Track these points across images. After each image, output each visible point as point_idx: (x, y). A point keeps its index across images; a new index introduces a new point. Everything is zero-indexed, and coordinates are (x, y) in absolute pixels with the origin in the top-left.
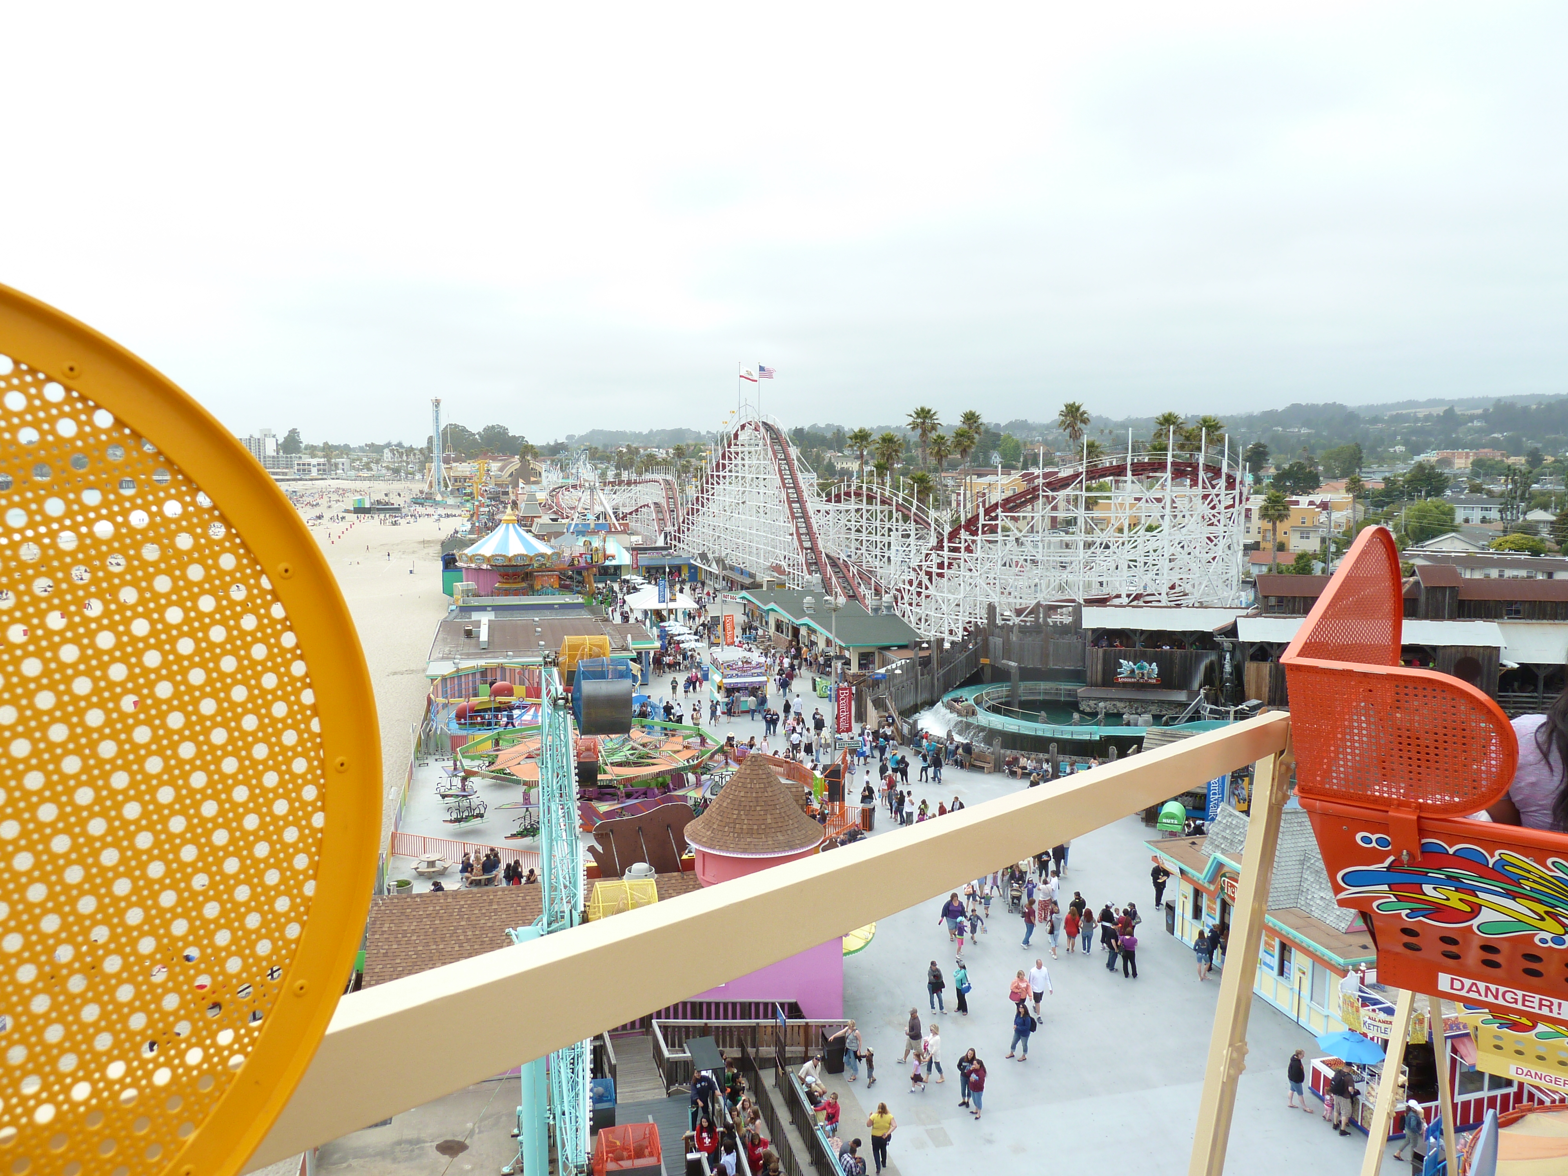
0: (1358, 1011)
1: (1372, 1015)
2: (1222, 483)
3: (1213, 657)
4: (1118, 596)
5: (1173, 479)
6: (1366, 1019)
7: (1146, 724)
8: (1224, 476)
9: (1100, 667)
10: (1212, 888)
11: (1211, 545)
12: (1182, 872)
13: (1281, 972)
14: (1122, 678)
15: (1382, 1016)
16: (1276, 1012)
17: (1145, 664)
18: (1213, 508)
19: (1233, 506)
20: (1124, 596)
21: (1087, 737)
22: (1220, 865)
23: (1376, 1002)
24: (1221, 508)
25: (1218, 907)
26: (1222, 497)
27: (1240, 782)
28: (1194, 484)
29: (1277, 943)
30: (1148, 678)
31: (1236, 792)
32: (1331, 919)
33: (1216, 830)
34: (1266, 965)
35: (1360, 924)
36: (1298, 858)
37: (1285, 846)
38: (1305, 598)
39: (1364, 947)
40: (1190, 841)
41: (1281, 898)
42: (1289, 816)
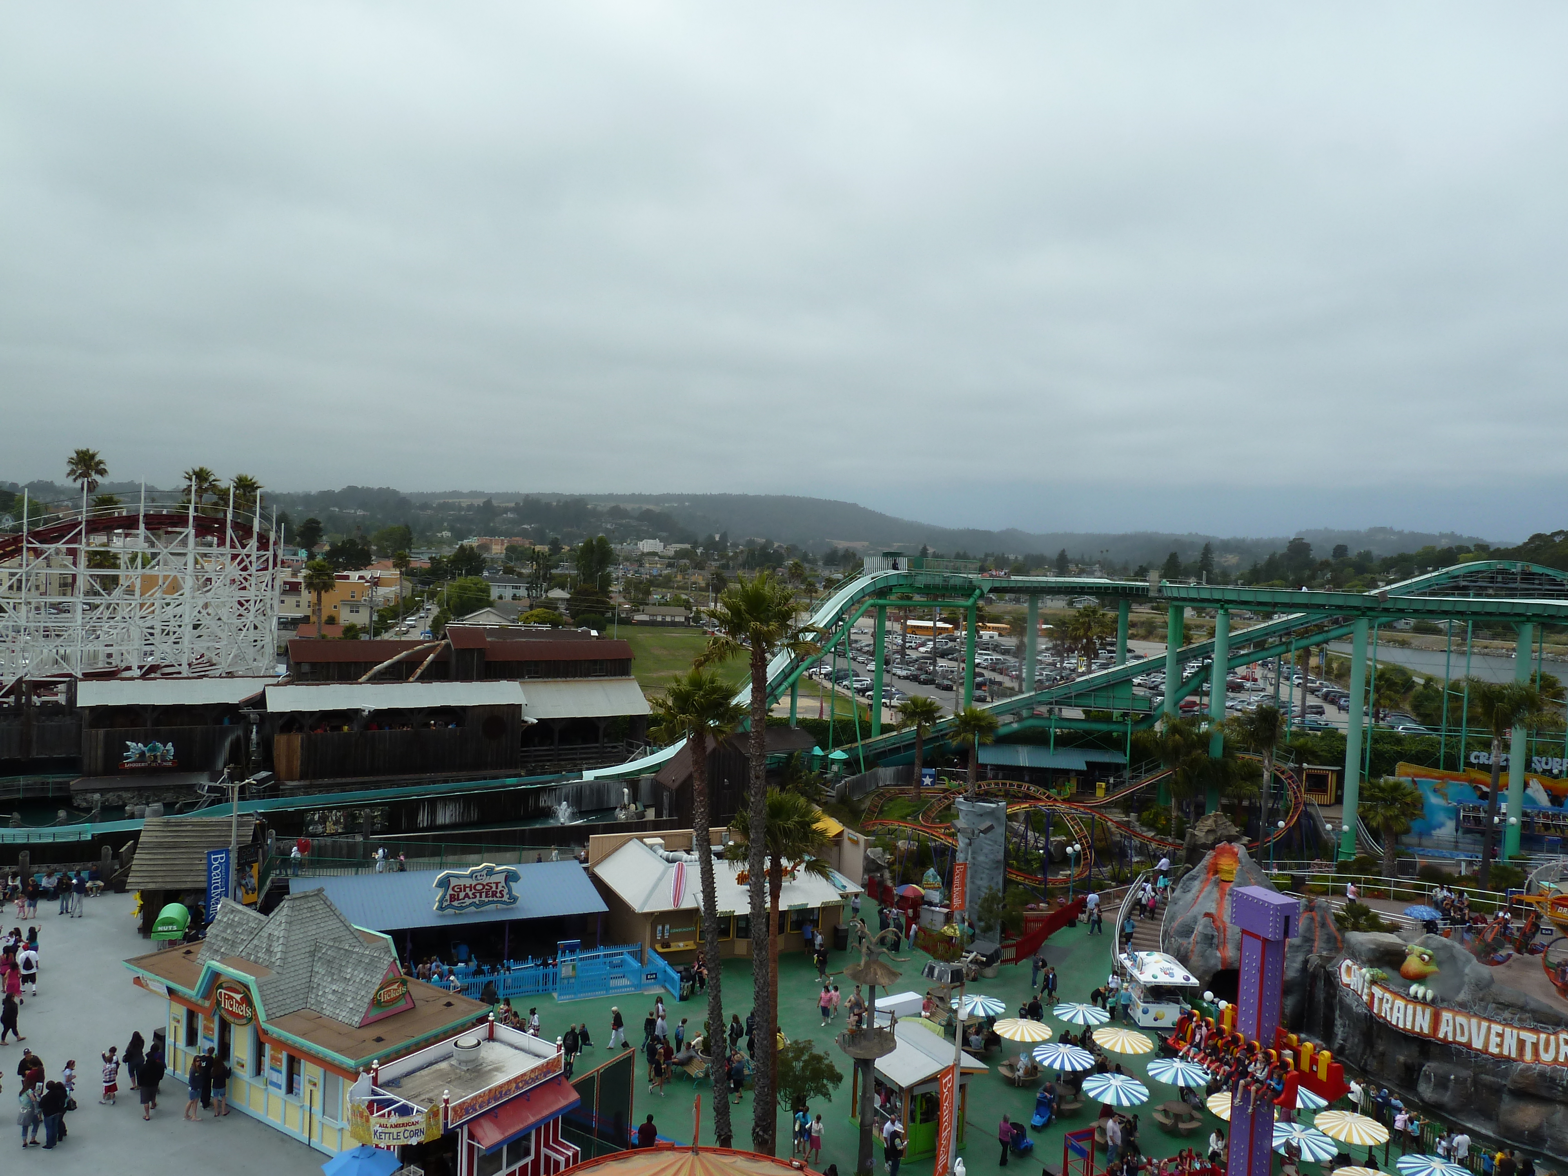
0: (368, 1120)
1: (383, 1121)
2: (253, 543)
3: (239, 732)
4: (129, 668)
5: (196, 536)
6: (377, 1128)
7: (156, 814)
8: (255, 536)
9: (100, 752)
10: (207, 1004)
11: (242, 610)
12: (170, 991)
13: (290, 1089)
14: (128, 764)
15: (395, 1119)
16: (285, 1138)
17: (158, 744)
18: (245, 569)
19: (266, 569)
20: (135, 667)
21: (75, 838)
22: (216, 975)
23: (391, 1102)
24: (253, 569)
25: (216, 1026)
26: (253, 558)
27: (248, 869)
28: (222, 543)
29: (284, 1056)
30: (163, 761)
31: (244, 882)
32: (344, 1014)
33: (215, 931)
34: (273, 1084)
35: (375, 1013)
36: (308, 950)
37: (293, 938)
38: (339, 664)
39: (379, 1040)
40: (184, 950)
41: (288, 1001)
42: (297, 903)
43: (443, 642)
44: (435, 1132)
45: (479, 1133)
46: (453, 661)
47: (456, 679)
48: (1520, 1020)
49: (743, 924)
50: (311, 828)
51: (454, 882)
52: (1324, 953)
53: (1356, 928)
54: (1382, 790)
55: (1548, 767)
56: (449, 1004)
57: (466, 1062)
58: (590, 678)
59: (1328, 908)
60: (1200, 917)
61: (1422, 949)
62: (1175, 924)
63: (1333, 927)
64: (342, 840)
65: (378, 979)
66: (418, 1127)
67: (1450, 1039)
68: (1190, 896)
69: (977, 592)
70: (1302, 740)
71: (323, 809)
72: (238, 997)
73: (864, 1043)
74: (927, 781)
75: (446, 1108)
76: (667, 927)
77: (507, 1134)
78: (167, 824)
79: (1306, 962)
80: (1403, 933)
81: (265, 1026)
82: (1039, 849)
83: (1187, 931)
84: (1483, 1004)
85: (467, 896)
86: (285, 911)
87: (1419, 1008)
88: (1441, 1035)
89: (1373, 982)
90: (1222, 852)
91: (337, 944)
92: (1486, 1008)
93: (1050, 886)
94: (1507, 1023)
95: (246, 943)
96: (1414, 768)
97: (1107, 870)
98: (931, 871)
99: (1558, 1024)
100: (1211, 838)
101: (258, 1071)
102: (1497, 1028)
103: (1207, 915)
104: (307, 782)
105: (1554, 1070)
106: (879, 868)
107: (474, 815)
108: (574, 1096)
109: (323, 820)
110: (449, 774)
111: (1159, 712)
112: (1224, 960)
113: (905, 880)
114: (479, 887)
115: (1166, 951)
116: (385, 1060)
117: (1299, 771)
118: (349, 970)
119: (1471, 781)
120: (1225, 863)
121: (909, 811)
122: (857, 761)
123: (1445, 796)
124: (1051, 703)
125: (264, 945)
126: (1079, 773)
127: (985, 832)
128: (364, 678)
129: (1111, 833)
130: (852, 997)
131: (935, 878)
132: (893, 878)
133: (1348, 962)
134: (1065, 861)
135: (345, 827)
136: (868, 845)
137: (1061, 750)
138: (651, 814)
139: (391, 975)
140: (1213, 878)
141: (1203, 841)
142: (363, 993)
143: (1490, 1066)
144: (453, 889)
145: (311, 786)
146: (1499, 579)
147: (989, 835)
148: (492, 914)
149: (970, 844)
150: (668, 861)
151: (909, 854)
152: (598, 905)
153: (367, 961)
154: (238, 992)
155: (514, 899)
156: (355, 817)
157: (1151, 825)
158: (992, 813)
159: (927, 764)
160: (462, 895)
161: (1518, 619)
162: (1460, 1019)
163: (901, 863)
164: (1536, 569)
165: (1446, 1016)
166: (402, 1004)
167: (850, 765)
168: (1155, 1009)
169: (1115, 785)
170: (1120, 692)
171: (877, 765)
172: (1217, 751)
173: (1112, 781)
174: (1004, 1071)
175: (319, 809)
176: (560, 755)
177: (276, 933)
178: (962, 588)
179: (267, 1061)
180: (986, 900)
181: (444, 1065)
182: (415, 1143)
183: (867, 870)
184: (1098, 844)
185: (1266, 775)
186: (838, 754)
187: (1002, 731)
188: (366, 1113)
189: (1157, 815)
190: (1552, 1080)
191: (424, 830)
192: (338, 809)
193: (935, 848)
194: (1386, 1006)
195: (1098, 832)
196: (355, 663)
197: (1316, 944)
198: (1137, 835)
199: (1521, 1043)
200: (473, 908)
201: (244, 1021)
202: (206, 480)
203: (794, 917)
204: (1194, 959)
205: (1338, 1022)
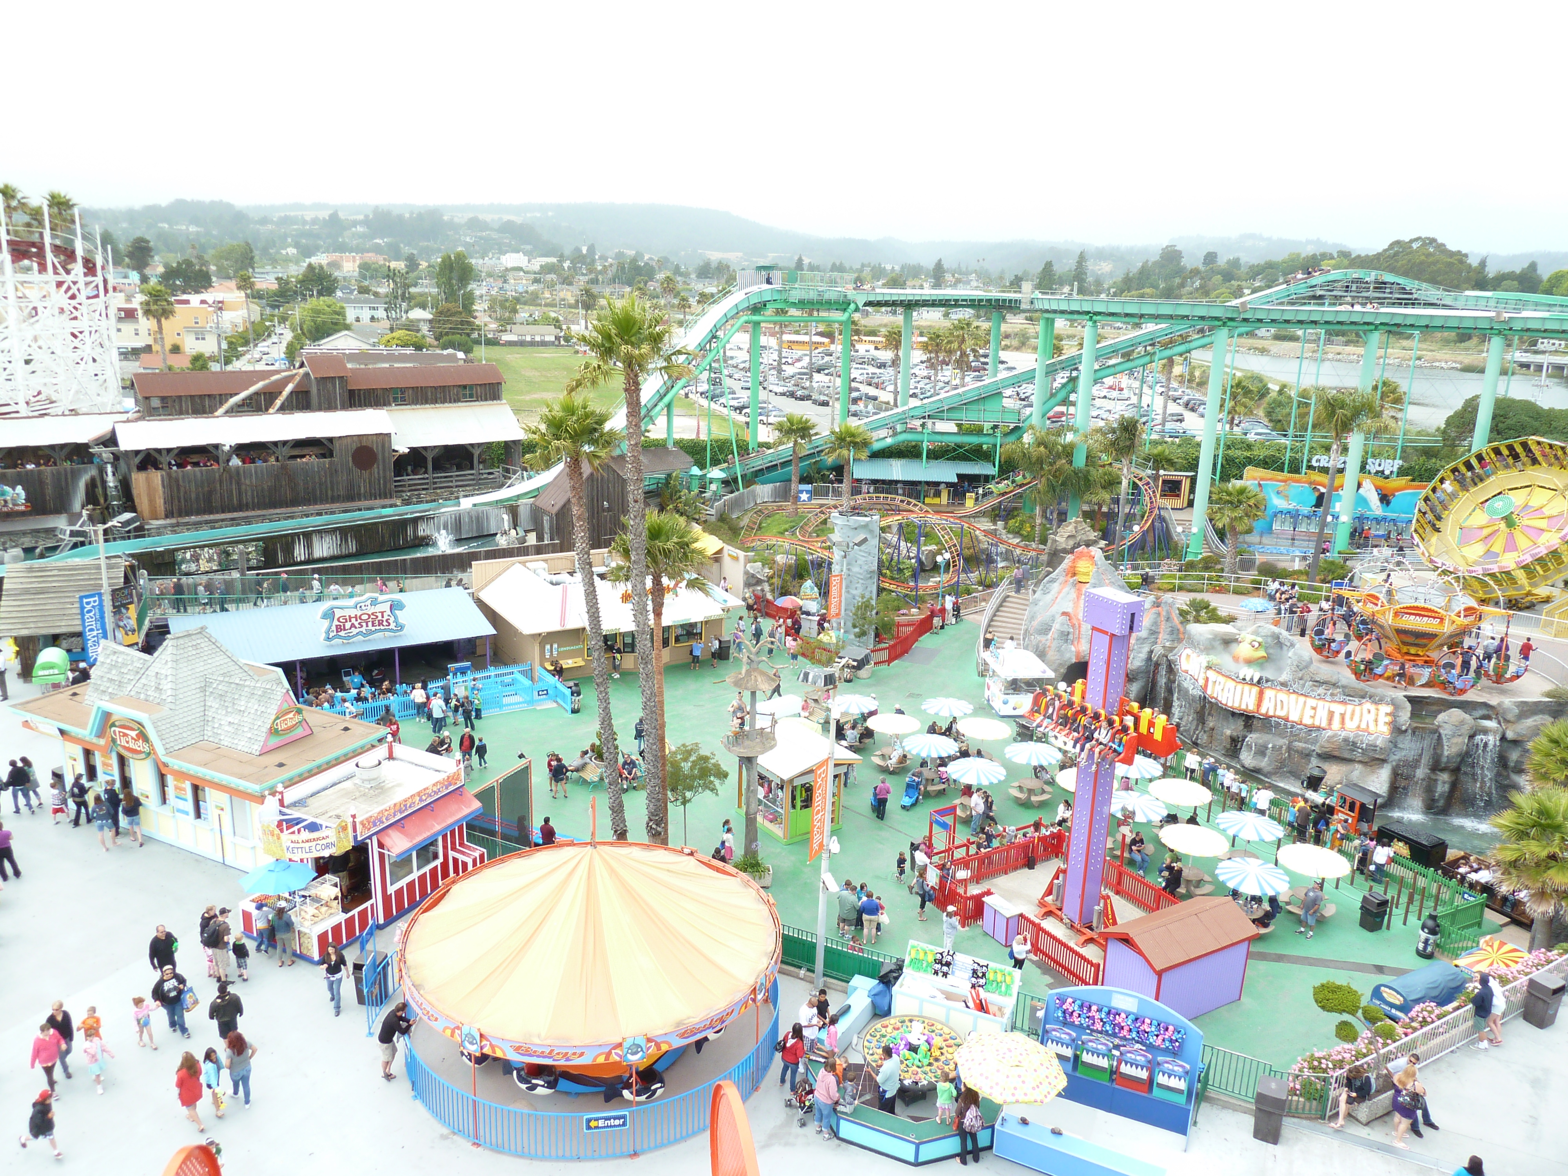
0: (279, 838)
1: (295, 837)
2: (78, 268)
3: (93, 472)
5: (13, 262)
6: (289, 844)
7: (15, 559)
8: (79, 260)
10: (102, 742)
11: (76, 343)
12: (62, 732)
13: (198, 815)
15: (306, 835)
16: (199, 859)
17: (7, 488)
18: (73, 297)
19: (97, 296)
22: (107, 715)
23: (298, 821)
24: (82, 298)
25: (114, 762)
26: (81, 285)
27: (124, 611)
28: (43, 268)
29: (188, 786)
30: (14, 505)
31: (121, 624)
32: (243, 743)
33: (100, 673)
34: (179, 811)
35: (274, 741)
36: (198, 686)
37: (181, 675)
38: (192, 397)
39: (281, 765)
40: (71, 692)
41: (185, 735)
42: (181, 641)
43: (302, 371)
44: (346, 844)
45: (387, 841)
46: (314, 390)
47: (320, 409)
48: (1332, 695)
49: (628, 640)
50: (183, 566)
51: (338, 613)
52: (1167, 644)
53: (1197, 620)
54: (1229, 494)
55: (1381, 469)
56: (346, 729)
57: (369, 780)
58: (460, 404)
59: (1173, 603)
60: (1058, 616)
61: (1254, 637)
62: (1035, 623)
63: (1176, 619)
64: (218, 577)
65: (273, 710)
66: (328, 840)
67: (1271, 713)
68: (1049, 597)
69: (852, 306)
70: (1160, 448)
71: (194, 547)
72: (133, 734)
73: (747, 743)
74: (804, 496)
75: (354, 822)
76: (555, 646)
77: (415, 842)
78: (30, 570)
79: (1151, 652)
80: (1238, 623)
81: (164, 759)
82: (909, 558)
83: (1045, 629)
84: (1301, 682)
85: (353, 626)
86: (170, 650)
87: (1247, 687)
88: (1263, 710)
89: (1209, 668)
90: (1081, 556)
91: (227, 679)
92: (1304, 686)
93: (921, 592)
94: (1321, 698)
95: (133, 683)
96: (1261, 472)
97: (974, 576)
98: (808, 583)
99: (1363, 697)
100: (1071, 543)
101: (164, 801)
102: (1311, 702)
103: (1064, 614)
104: (174, 521)
105: (1357, 736)
106: (759, 582)
107: (353, 547)
108: (477, 804)
109: (196, 559)
110: (322, 507)
111: (1027, 424)
112: (1078, 654)
113: (784, 593)
114: (365, 617)
115: (1026, 648)
116: (290, 783)
117: (1156, 478)
118: (243, 703)
119: (1311, 483)
120: (1083, 566)
121: (787, 526)
122: (735, 480)
123: (1286, 497)
124: (924, 418)
125: (153, 684)
126: (949, 485)
127: (859, 544)
128: (221, 411)
129: (979, 542)
130: (735, 703)
131: (812, 589)
132: (773, 591)
133: (1188, 651)
134: (936, 567)
135: (220, 564)
136: (749, 560)
137: (934, 463)
138: (532, 539)
139: (285, 706)
140: (1071, 580)
141: (1064, 546)
142: (259, 723)
143: (1303, 735)
144: (338, 620)
145: (178, 525)
146: (1354, 288)
147: (863, 547)
148: (380, 642)
149: (845, 557)
150: (552, 583)
151: (788, 568)
152: (487, 629)
153: (260, 693)
154: (132, 729)
155: (402, 627)
156: (228, 554)
157: (1017, 533)
158: (866, 526)
159: (804, 480)
160: (348, 625)
161: (1366, 327)
162: (1282, 696)
163: (779, 576)
164: (1389, 277)
165: (1269, 693)
166: (299, 731)
167: (729, 483)
168: (1014, 699)
169: (984, 495)
170: (991, 405)
171: (754, 483)
172: (1080, 461)
173: (981, 491)
174: (877, 761)
175: (189, 548)
176: (435, 483)
177: (163, 672)
178: (836, 302)
179: (170, 791)
180: (858, 608)
181: (348, 785)
182: (327, 855)
183: (748, 585)
184: (967, 552)
185: (1125, 483)
186: (716, 473)
187: (877, 446)
188: (277, 831)
189: (1022, 523)
190: (1354, 744)
191: (301, 563)
192: (210, 546)
193: (812, 562)
194: (1218, 688)
195: (966, 540)
196: (209, 396)
197: (1161, 636)
198: (1003, 542)
199: (1331, 714)
200: (360, 637)
201: (143, 756)
202: (13, 197)
203: (680, 631)
204: (1051, 655)
205: (1176, 703)
